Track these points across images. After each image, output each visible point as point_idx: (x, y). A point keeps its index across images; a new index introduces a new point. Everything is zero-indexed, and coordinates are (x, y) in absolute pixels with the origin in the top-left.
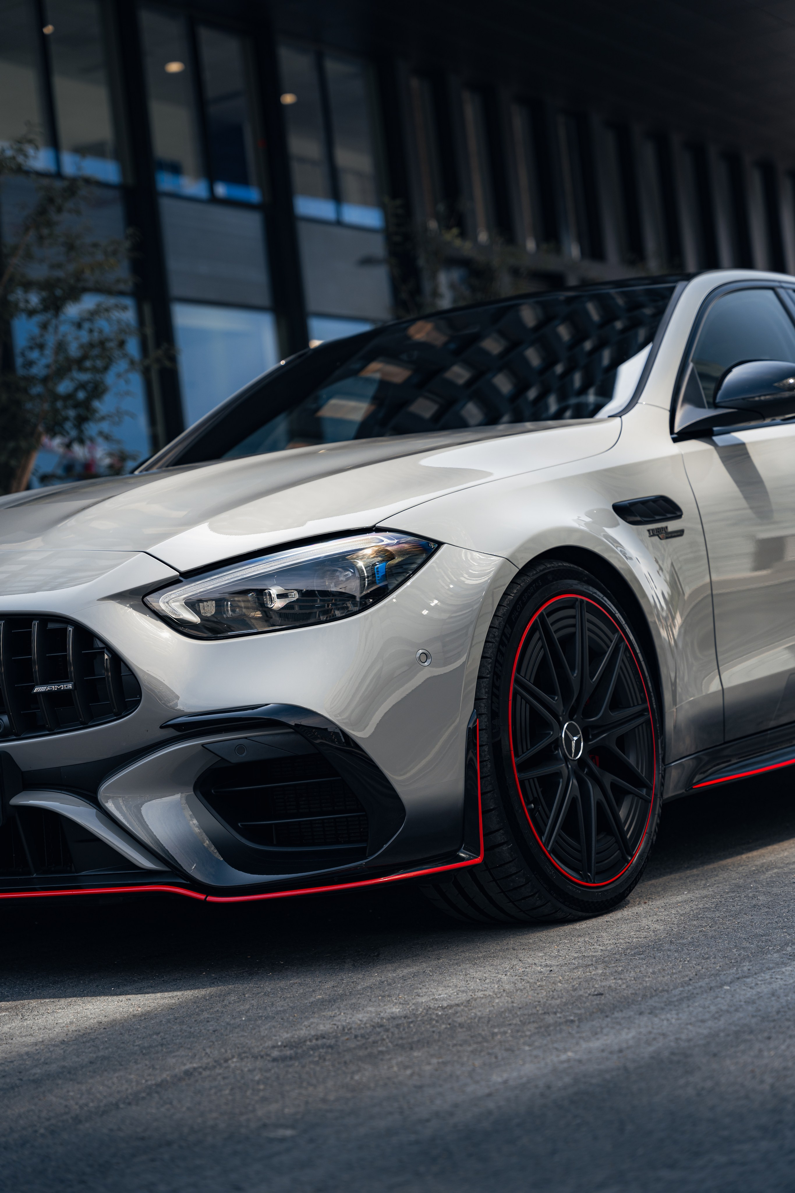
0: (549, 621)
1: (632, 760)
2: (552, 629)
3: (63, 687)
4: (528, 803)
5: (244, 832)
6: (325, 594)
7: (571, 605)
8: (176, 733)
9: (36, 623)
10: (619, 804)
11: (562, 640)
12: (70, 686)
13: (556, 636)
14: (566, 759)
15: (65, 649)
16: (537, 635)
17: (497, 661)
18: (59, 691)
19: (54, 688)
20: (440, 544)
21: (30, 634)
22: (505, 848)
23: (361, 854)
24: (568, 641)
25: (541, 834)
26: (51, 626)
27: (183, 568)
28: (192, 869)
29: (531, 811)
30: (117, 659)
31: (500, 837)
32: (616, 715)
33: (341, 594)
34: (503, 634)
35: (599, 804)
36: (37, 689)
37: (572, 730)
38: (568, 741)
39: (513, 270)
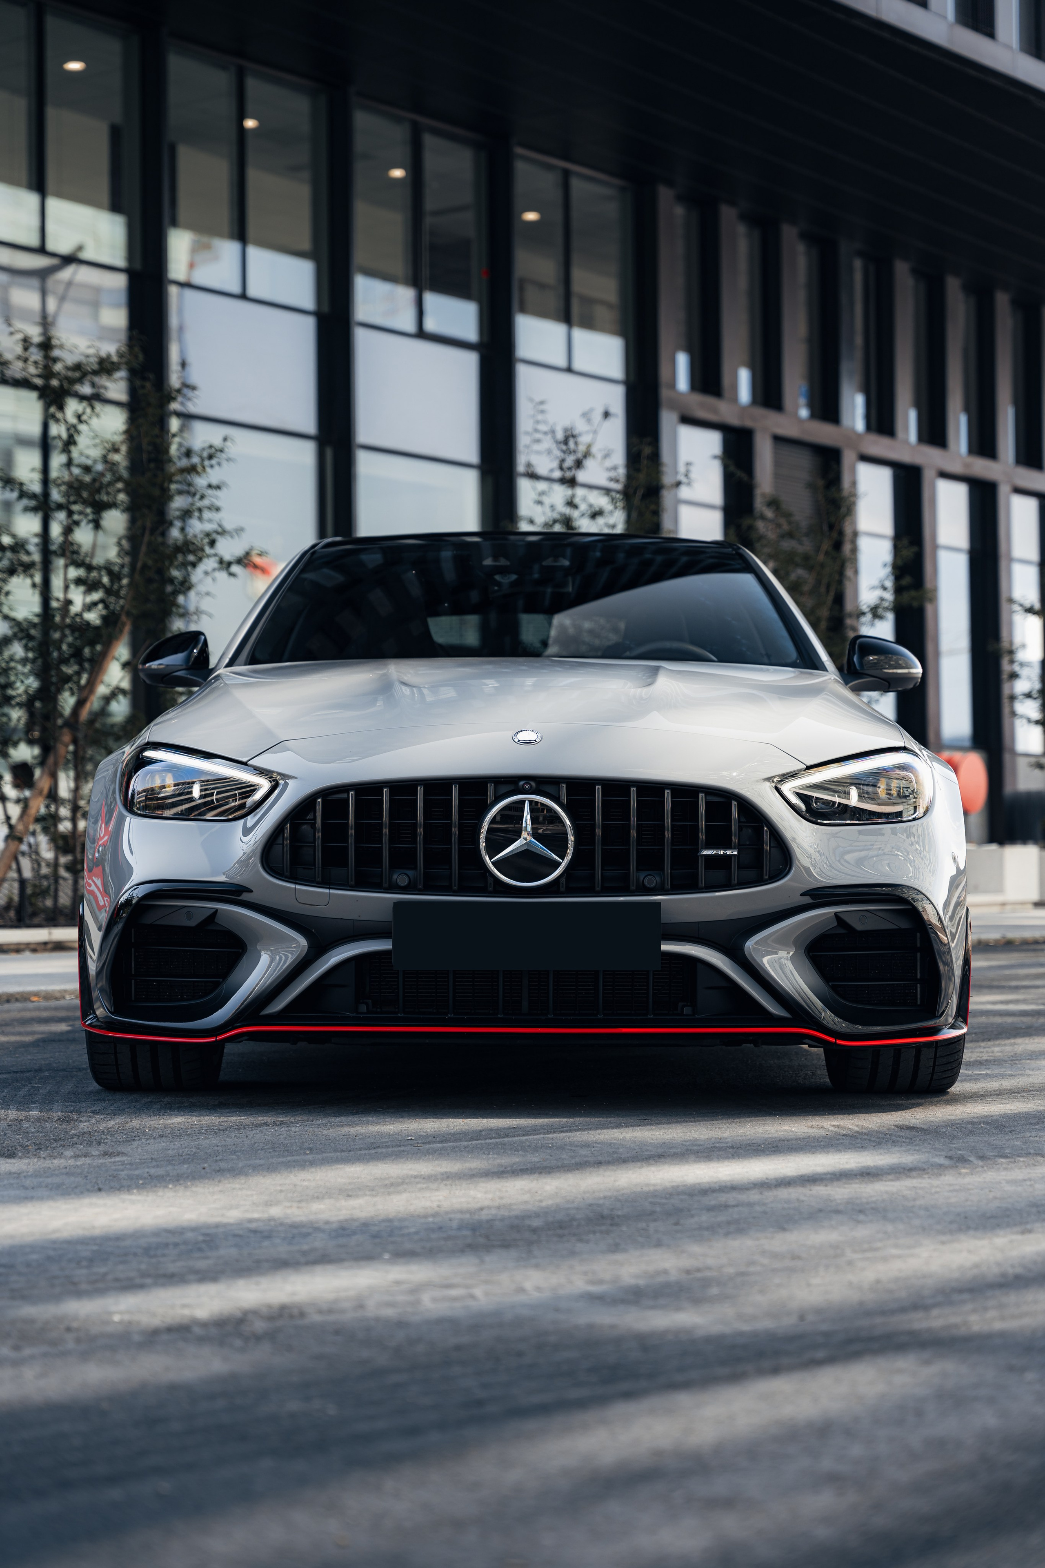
39: (778, 440)
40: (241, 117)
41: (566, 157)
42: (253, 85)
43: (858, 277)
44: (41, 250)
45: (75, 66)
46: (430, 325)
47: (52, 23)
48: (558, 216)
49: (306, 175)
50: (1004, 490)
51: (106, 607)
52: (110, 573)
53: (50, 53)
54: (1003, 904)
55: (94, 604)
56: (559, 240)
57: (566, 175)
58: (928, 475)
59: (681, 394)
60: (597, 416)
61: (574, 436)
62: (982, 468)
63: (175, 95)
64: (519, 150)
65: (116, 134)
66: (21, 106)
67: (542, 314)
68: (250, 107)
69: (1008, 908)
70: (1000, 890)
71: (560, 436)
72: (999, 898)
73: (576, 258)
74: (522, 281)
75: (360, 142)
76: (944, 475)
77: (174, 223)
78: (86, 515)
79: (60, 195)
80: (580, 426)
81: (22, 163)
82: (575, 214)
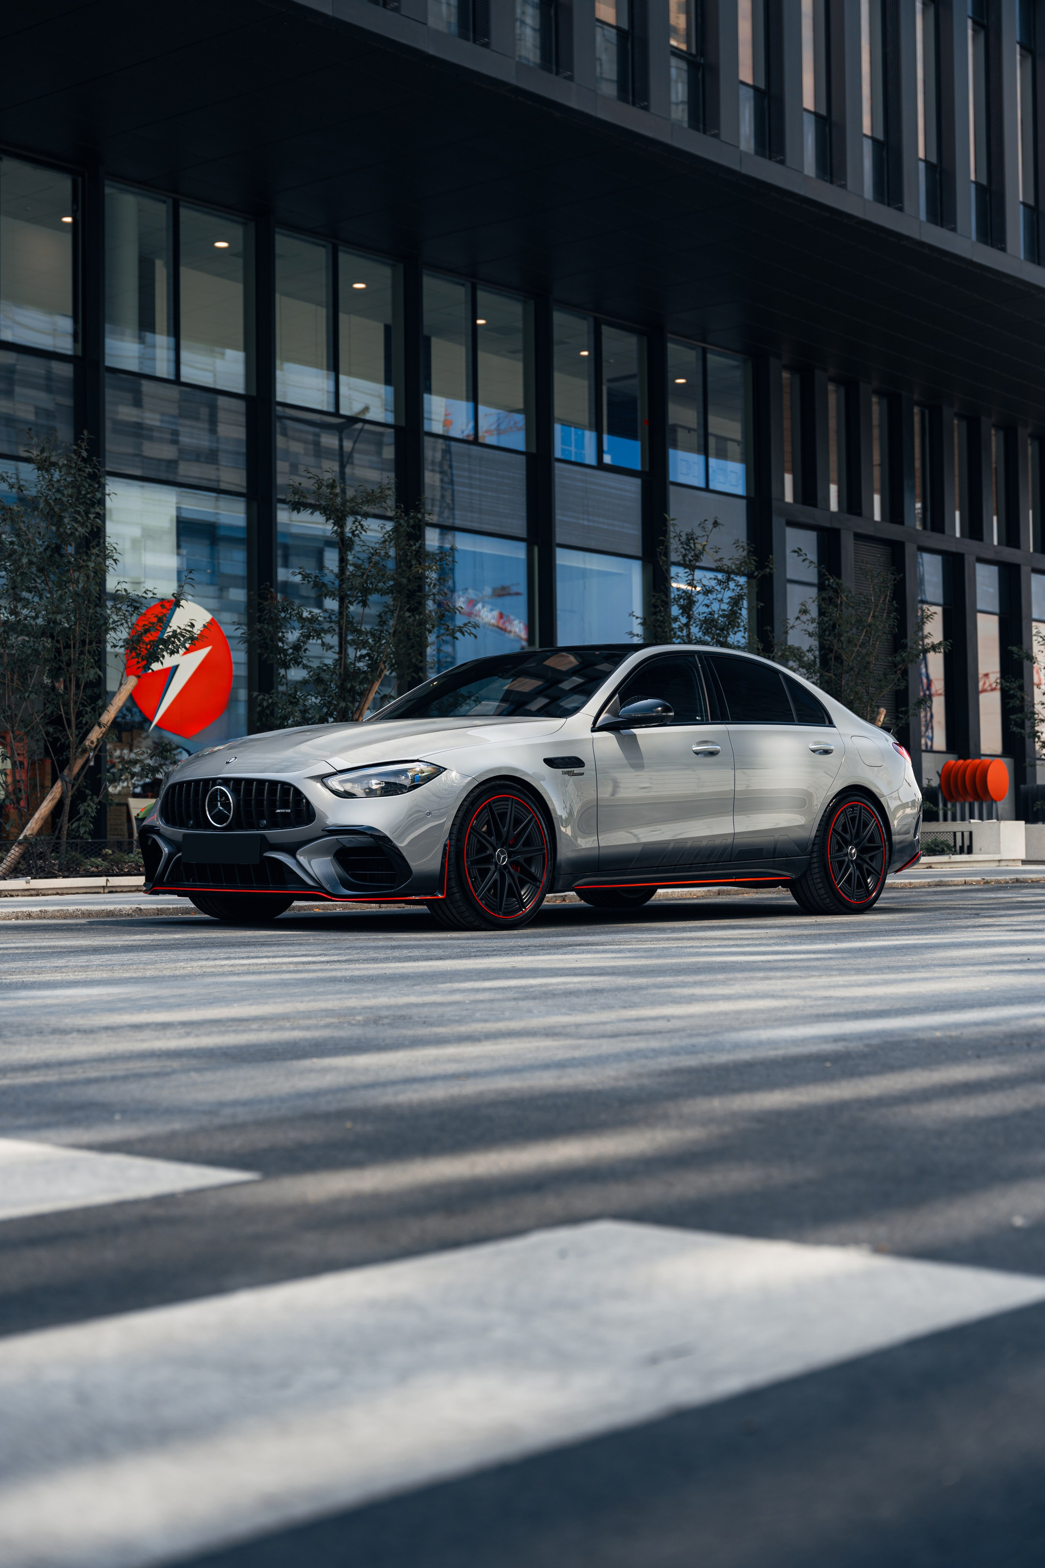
0: (493, 805)
1: (533, 870)
2: (494, 809)
3: (287, 811)
4: (471, 878)
5: (352, 876)
6: (395, 784)
7: (507, 800)
8: (327, 833)
9: (279, 785)
10: (522, 888)
11: (498, 814)
12: (289, 811)
13: (496, 812)
14: (496, 864)
15: (289, 796)
16: (486, 810)
17: (463, 819)
18: (285, 813)
19: (283, 811)
20: (445, 769)
21: (277, 789)
22: (457, 894)
23: (393, 888)
24: (503, 815)
25: (476, 891)
26: (285, 787)
27: (338, 769)
28: (327, 887)
29: (472, 882)
30: (308, 802)
31: (455, 890)
32: (526, 849)
33: (401, 784)
34: (468, 808)
35: (510, 885)
36: (278, 811)
37: (502, 852)
38: (499, 857)
39: (858, 536)
40: (475, 318)
41: (704, 341)
42: (483, 296)
43: (917, 419)
44: (336, 414)
45: (359, 286)
46: (607, 459)
47: (344, 258)
48: (700, 382)
49: (520, 356)
50: (1025, 570)
51: (371, 658)
52: (373, 635)
53: (341, 277)
54: (999, 861)
55: (362, 657)
56: (700, 397)
57: (704, 351)
58: (969, 559)
59: (788, 504)
60: (709, 525)
61: (692, 539)
62: (1009, 555)
63: (428, 303)
64: (669, 335)
65: (388, 330)
66: (322, 314)
67: (689, 450)
68: (480, 310)
69: (1003, 863)
70: (998, 852)
71: (683, 538)
72: (998, 857)
73: (710, 409)
74: (674, 427)
75: (557, 333)
76: (981, 560)
77: (429, 391)
78: (357, 597)
79: (349, 374)
80: (698, 532)
81: (322, 351)
82: (710, 379)
